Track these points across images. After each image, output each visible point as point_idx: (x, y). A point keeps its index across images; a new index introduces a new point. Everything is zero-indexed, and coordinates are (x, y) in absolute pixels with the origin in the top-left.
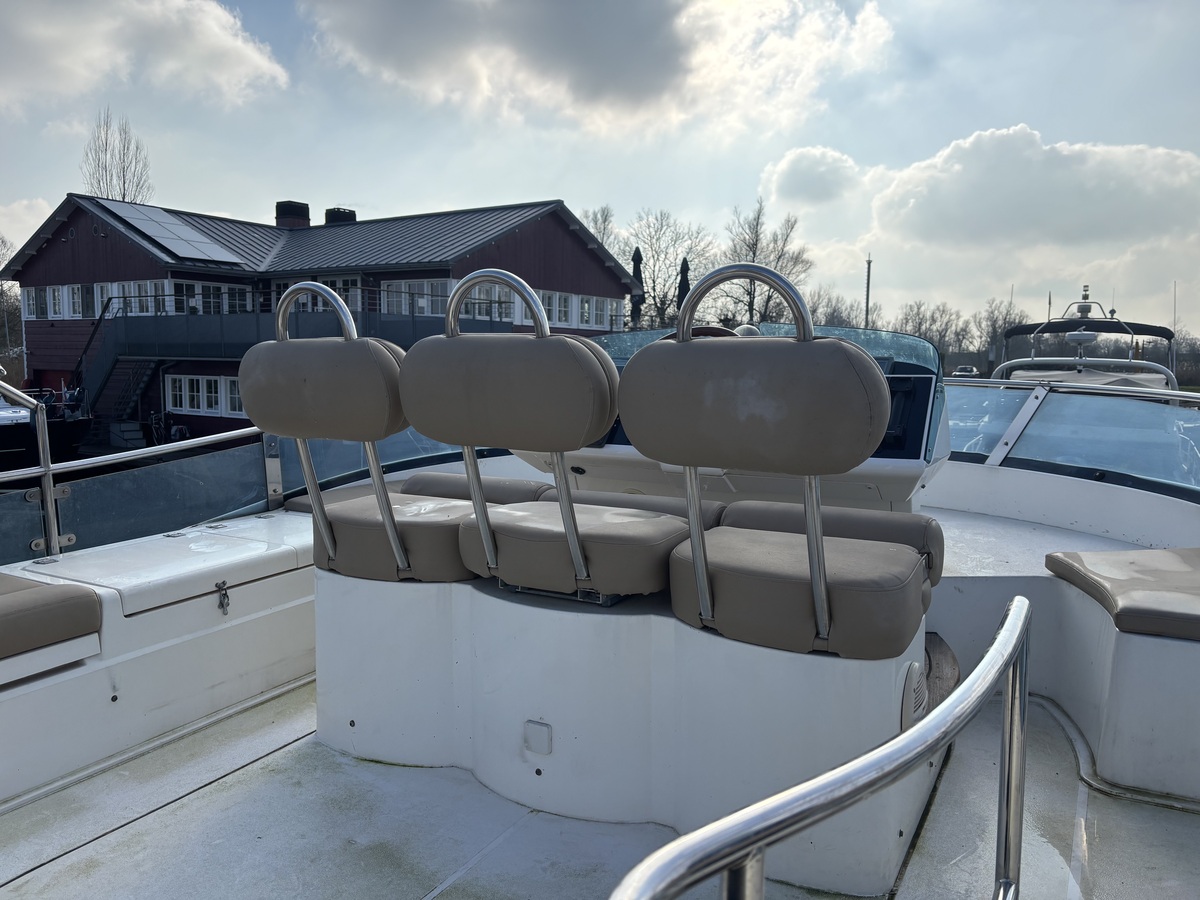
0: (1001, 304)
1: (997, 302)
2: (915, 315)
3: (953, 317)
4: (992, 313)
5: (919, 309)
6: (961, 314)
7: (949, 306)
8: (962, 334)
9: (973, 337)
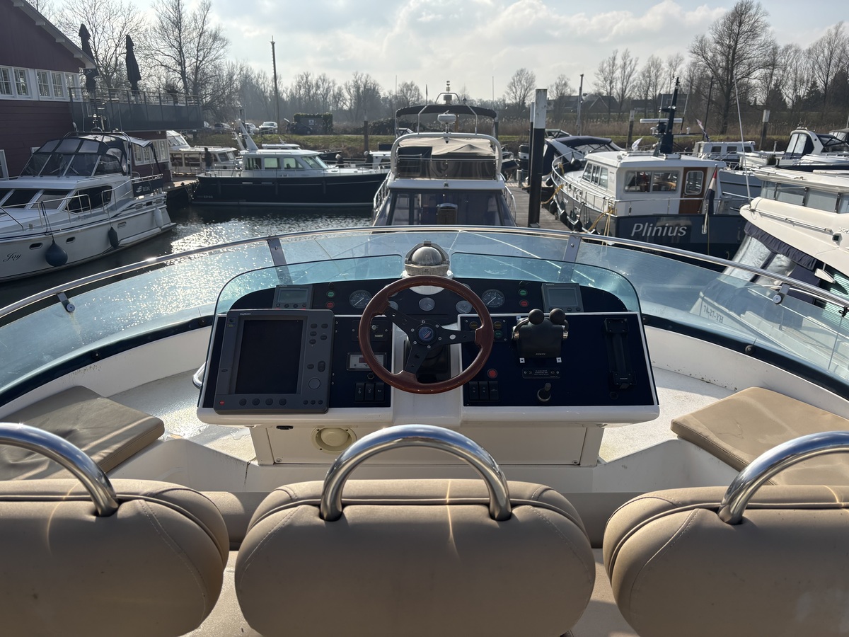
0: (362, 76)
1: (359, 74)
2: (305, 84)
3: (331, 84)
4: (356, 82)
5: (307, 78)
6: (336, 82)
7: (327, 77)
8: (338, 97)
9: (346, 100)
